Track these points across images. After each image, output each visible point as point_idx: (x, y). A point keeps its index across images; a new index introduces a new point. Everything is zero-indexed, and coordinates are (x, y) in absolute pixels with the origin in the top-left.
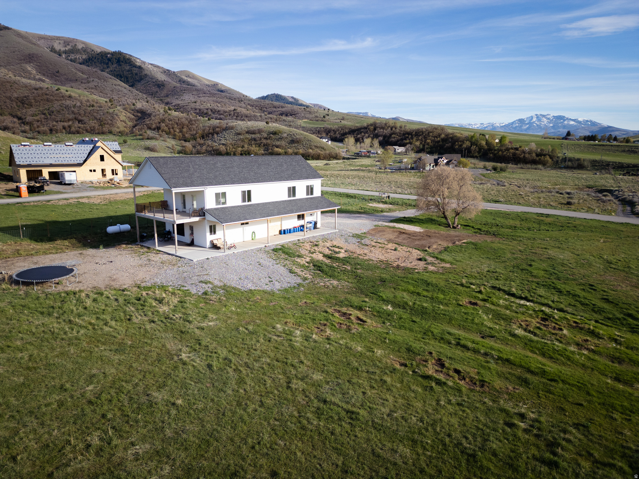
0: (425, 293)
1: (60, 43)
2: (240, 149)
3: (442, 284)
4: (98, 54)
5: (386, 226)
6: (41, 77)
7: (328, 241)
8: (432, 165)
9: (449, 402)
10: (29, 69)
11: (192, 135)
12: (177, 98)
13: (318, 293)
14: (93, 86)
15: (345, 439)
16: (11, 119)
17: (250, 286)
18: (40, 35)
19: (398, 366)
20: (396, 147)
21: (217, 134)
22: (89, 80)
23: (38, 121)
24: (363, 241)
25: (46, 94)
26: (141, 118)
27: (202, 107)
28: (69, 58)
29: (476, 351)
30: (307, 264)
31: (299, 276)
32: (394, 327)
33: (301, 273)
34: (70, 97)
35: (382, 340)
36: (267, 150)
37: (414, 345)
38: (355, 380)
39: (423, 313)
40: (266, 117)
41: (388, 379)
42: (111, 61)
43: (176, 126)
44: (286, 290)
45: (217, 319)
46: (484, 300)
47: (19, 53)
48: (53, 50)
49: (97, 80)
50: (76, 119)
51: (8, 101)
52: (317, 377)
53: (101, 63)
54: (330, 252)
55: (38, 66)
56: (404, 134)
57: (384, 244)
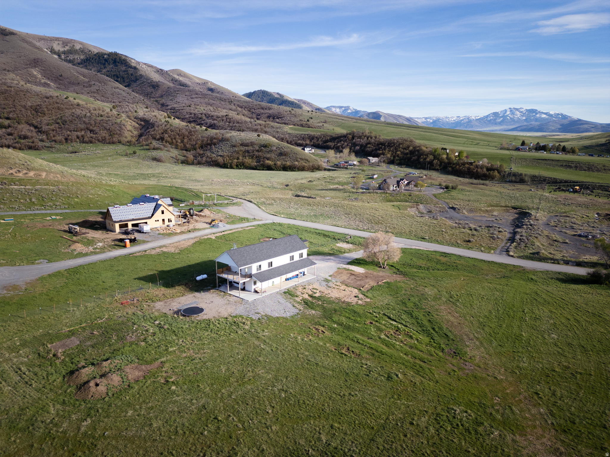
0: (352, 318)
1: (59, 44)
2: (236, 161)
3: (362, 312)
4: (95, 55)
5: (345, 268)
6: (46, 81)
7: (311, 285)
8: (395, 186)
9: (347, 361)
10: (35, 73)
11: (192, 145)
12: (171, 100)
13: (306, 318)
14: (95, 90)
15: (315, 370)
16: (28, 127)
17: (277, 315)
18: (40, 36)
19: (333, 350)
20: (371, 158)
21: (215, 144)
22: (90, 83)
23: (53, 130)
24: (329, 284)
25: (57, 103)
26: (144, 126)
27: (196, 111)
28: (68, 59)
29: (362, 344)
30: (301, 301)
31: (297, 308)
32: (336, 334)
33: (298, 307)
34: (78, 105)
35: (330, 340)
36: (259, 162)
37: (341, 342)
38: (319, 354)
39: (348, 328)
40: (256, 123)
41: (329, 354)
42: (107, 62)
43: (177, 137)
44: (292, 317)
45: (268, 332)
46: (377, 321)
47: (25, 58)
48: (53, 51)
49: (97, 83)
50: (87, 129)
51: (23, 109)
52: (307, 353)
53: (98, 64)
54: (312, 293)
55: (43, 70)
56: (378, 145)
57: (340, 286)
